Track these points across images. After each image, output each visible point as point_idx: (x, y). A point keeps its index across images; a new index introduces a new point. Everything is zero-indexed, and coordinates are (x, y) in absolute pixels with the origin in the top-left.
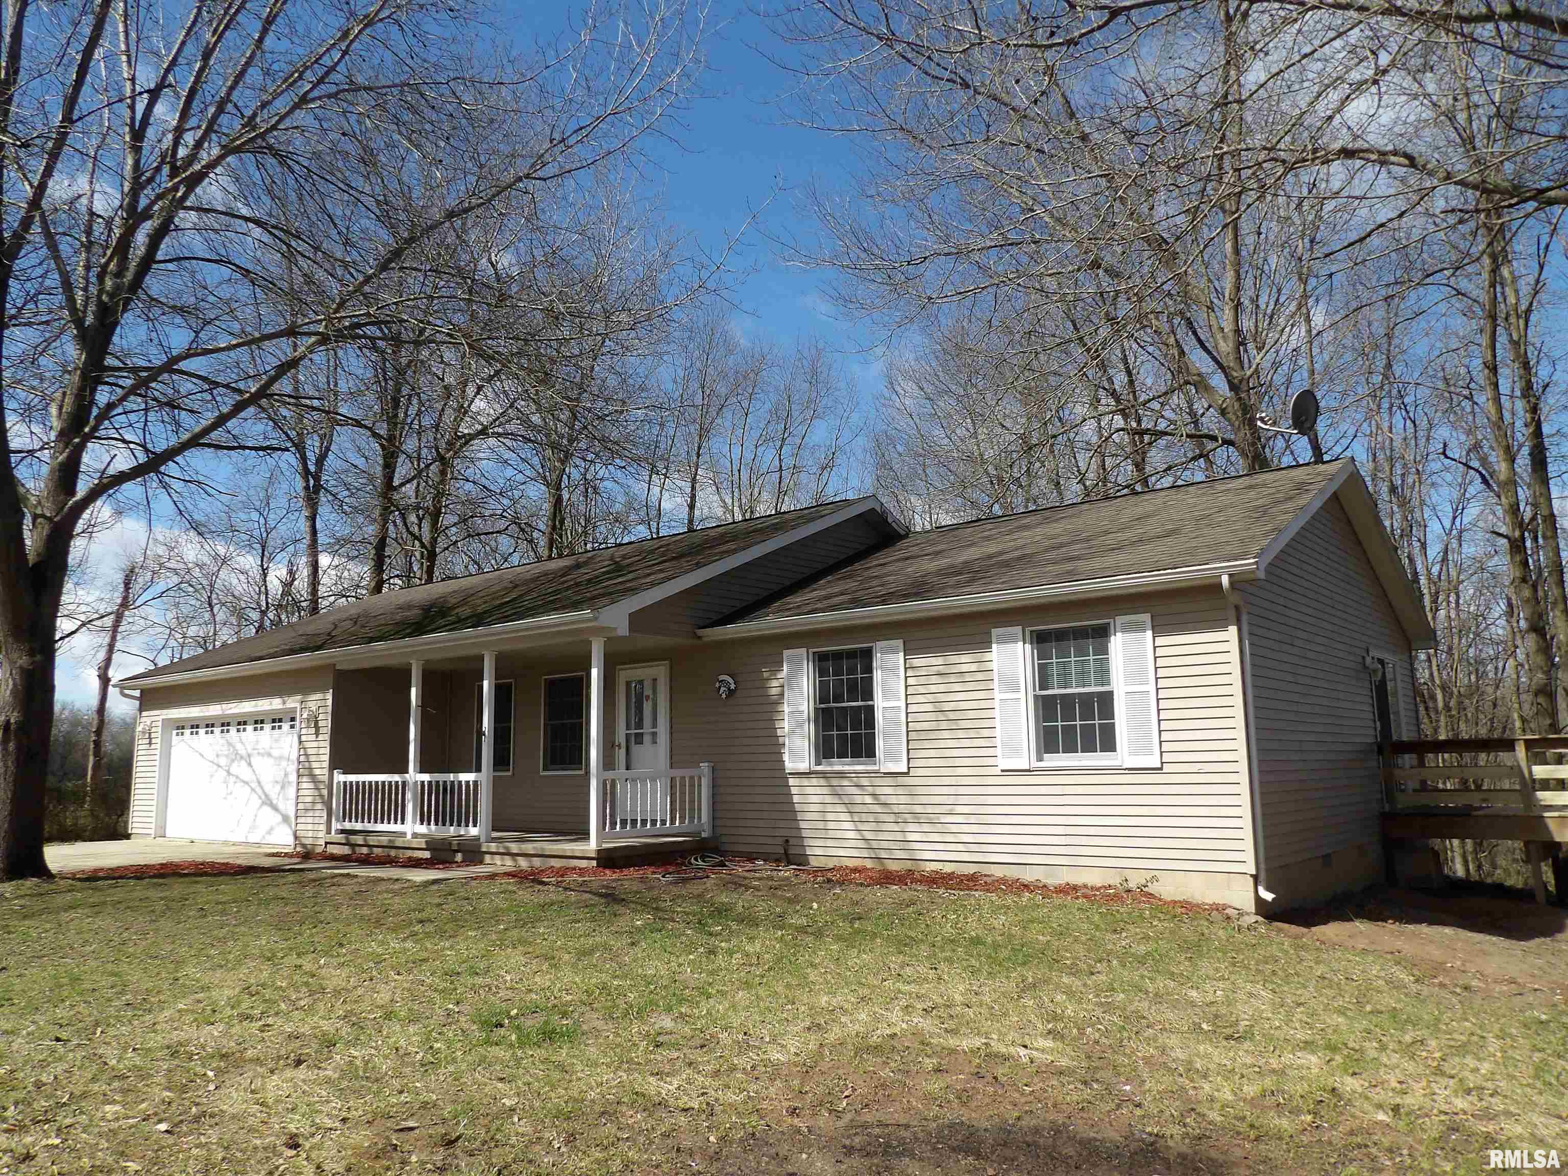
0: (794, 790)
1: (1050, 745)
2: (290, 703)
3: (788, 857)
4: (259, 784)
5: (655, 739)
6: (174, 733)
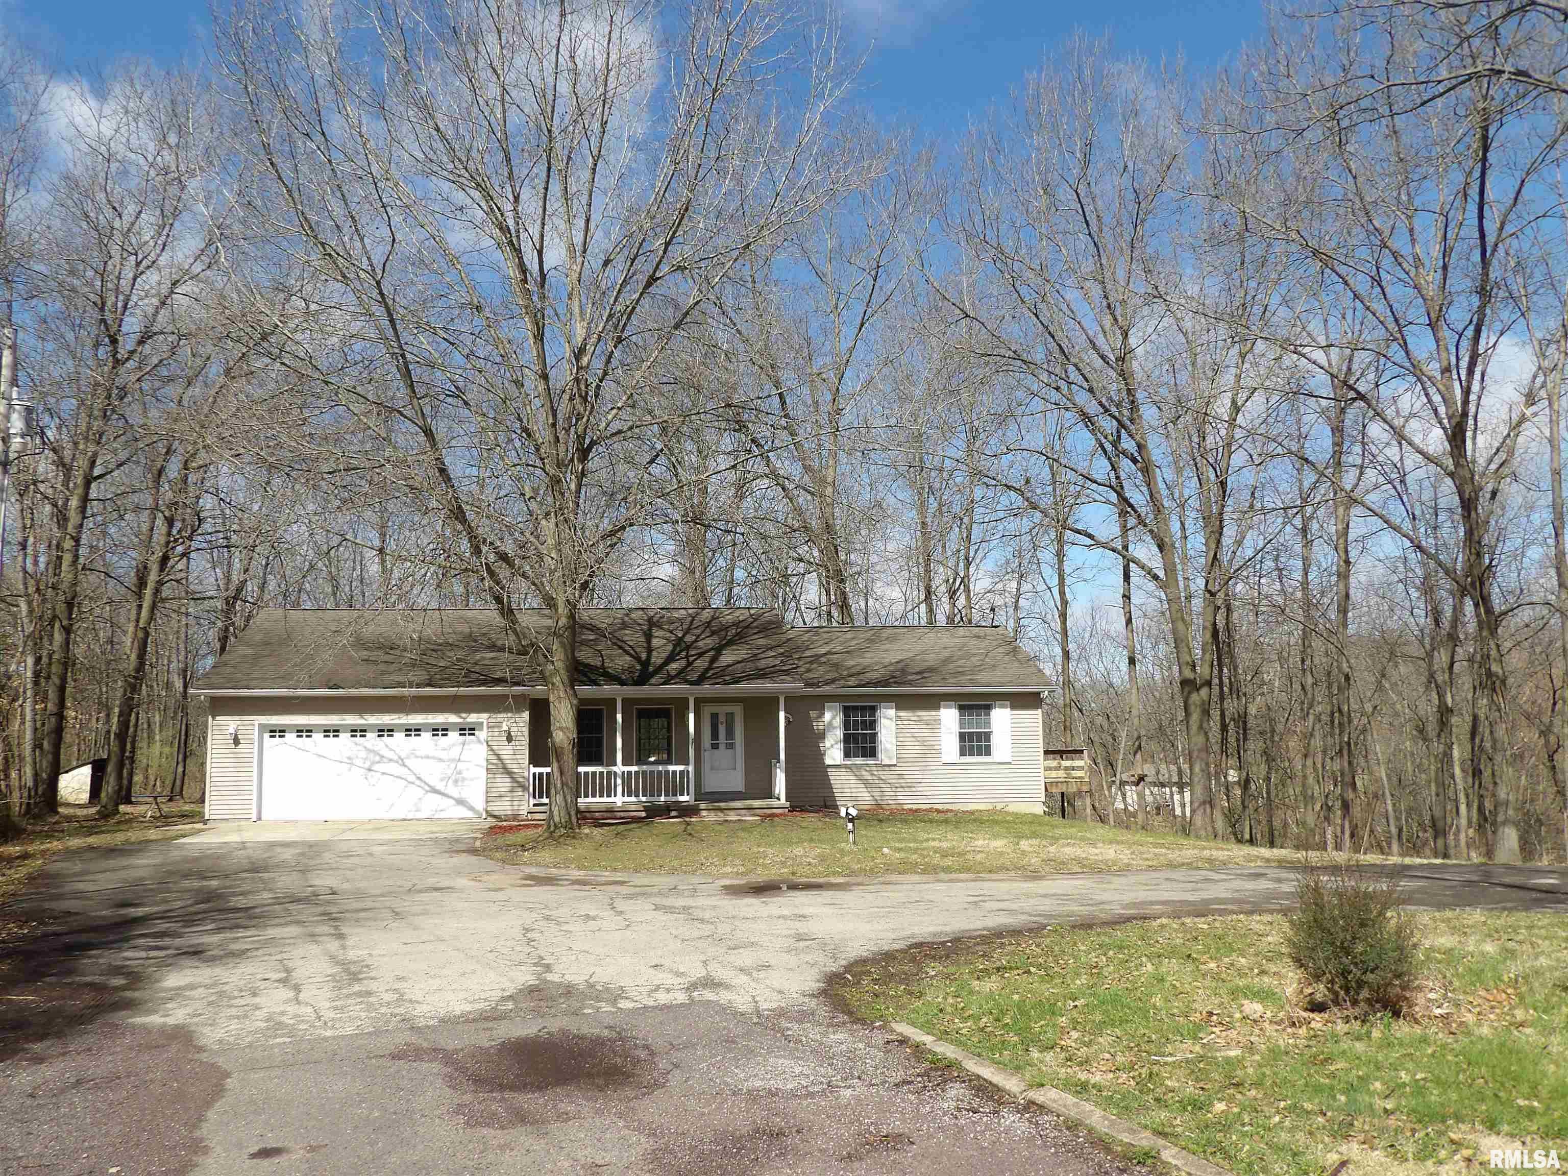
0: (830, 773)
1: (963, 753)
2: (473, 718)
3: (826, 806)
4: (419, 778)
5: (730, 746)
6: (267, 735)
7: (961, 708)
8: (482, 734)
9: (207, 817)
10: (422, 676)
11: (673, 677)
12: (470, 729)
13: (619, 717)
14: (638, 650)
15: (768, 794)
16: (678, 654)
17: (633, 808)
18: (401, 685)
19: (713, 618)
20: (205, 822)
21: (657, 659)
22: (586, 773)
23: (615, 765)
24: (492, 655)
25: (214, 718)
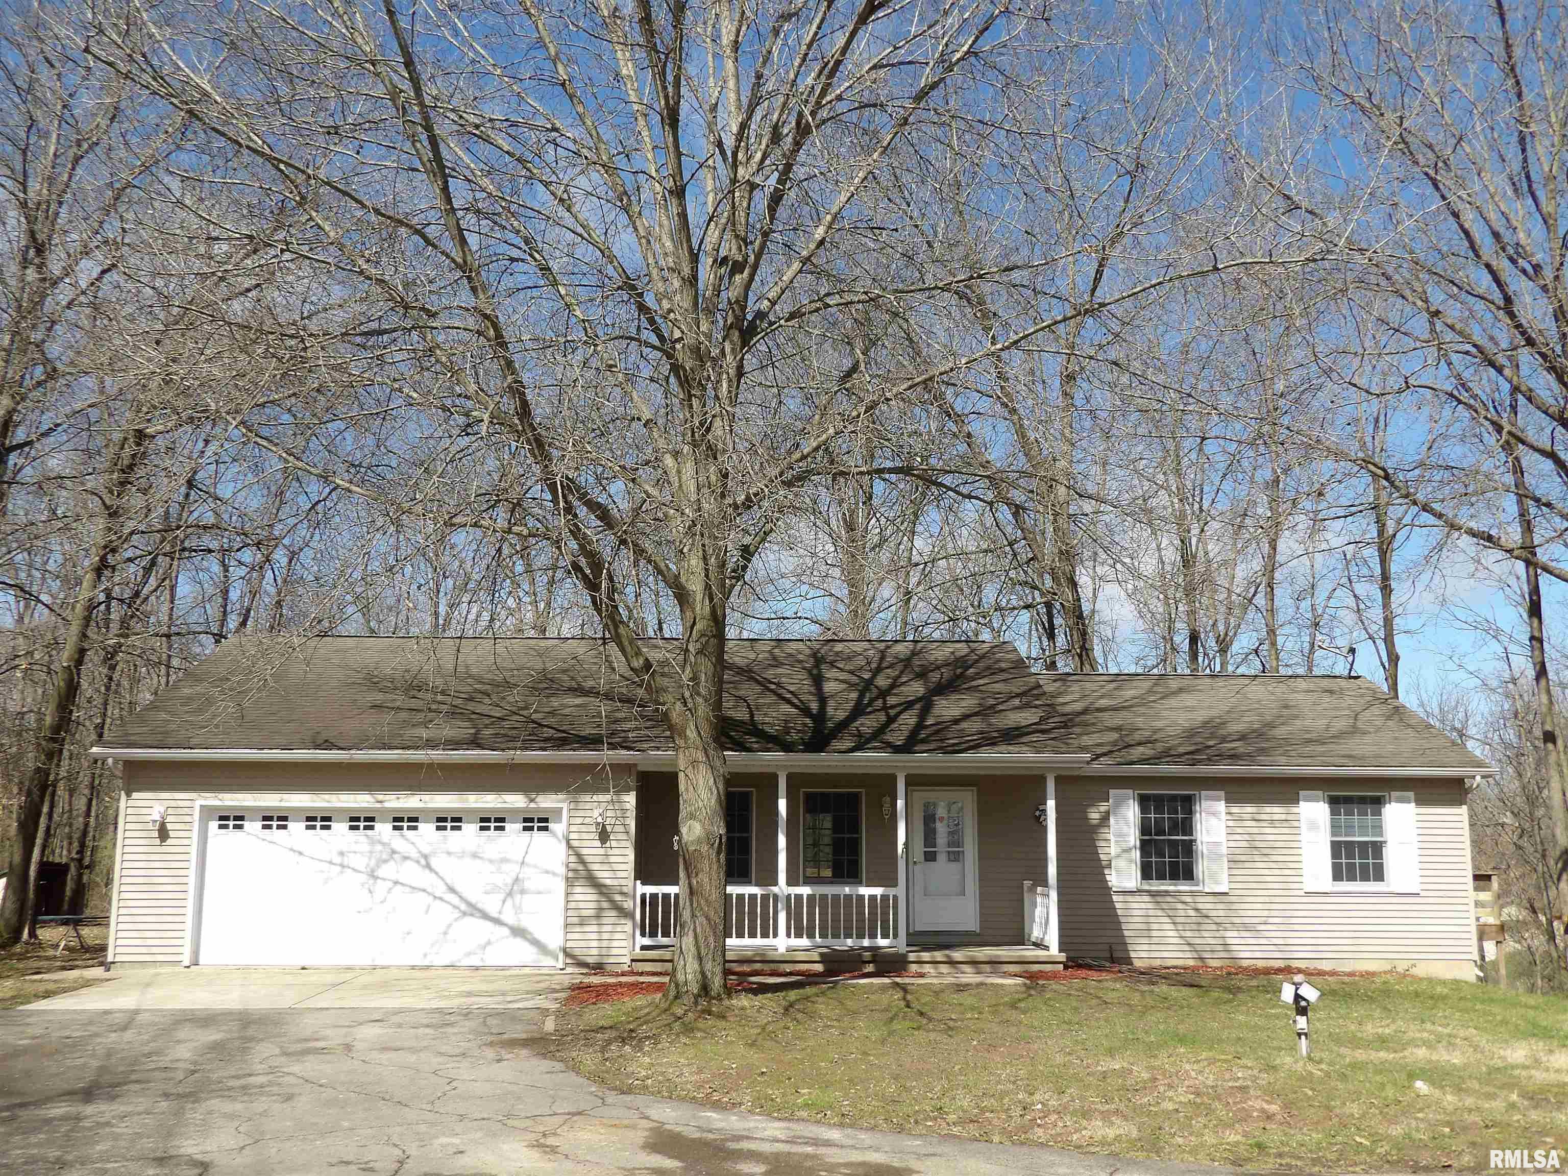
0: (1118, 905)
1: (1337, 876)
2: (547, 802)
3: (1112, 960)
4: (452, 890)
5: (955, 857)
6: (214, 825)
7: (1334, 802)
8: (558, 828)
9: (110, 959)
10: (463, 730)
11: (868, 741)
12: (540, 820)
13: (782, 804)
14: (804, 698)
15: (1019, 938)
16: (870, 704)
17: (801, 956)
18: (431, 744)
19: (914, 653)
20: (107, 966)
21: (837, 712)
22: (740, 897)
23: (776, 884)
24: (578, 701)
25: (128, 795)
